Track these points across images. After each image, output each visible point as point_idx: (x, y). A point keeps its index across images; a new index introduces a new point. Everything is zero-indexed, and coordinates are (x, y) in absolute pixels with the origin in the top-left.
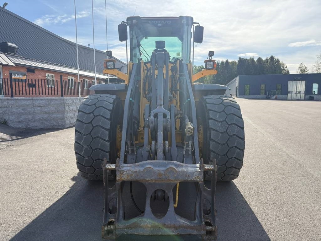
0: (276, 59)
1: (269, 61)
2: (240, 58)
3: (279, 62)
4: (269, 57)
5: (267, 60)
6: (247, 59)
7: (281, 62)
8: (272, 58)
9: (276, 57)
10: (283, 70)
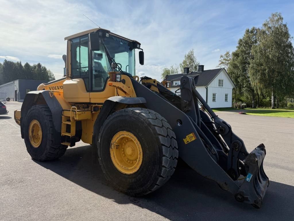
0: (43, 67)
1: (37, 67)
2: (6, 61)
3: (46, 69)
4: (36, 64)
5: (35, 67)
6: (14, 62)
7: (47, 70)
8: (39, 65)
9: (43, 65)
10: (51, 77)
